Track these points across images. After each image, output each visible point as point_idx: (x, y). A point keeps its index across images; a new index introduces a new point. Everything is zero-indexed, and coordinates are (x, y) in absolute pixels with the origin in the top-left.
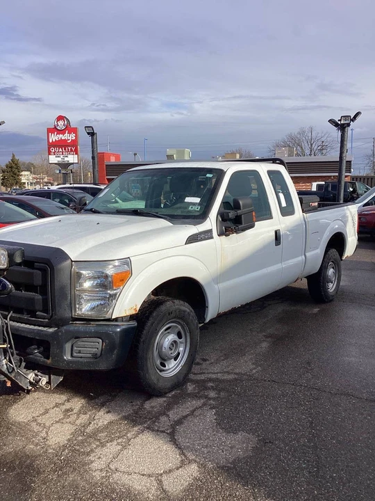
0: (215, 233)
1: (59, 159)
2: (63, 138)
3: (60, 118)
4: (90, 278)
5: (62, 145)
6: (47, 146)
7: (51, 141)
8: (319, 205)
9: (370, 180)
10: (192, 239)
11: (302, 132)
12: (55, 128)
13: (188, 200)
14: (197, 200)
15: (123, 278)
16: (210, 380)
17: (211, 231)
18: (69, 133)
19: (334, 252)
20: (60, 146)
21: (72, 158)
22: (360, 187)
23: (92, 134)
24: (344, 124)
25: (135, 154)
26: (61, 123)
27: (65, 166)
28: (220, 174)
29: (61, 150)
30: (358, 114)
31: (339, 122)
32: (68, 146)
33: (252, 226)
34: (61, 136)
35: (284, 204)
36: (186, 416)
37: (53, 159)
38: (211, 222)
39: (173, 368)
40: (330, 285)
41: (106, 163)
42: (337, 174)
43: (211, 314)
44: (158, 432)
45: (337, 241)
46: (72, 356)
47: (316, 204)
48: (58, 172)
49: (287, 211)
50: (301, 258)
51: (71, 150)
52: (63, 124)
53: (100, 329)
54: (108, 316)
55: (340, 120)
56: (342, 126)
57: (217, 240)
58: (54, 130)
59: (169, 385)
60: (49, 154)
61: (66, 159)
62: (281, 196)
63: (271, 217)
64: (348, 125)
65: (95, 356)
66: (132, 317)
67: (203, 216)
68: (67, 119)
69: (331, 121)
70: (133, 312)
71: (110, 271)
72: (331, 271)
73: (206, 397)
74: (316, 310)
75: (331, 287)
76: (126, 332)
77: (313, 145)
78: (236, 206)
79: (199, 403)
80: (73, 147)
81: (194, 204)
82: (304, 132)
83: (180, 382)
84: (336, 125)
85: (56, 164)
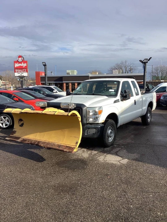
0: (120, 100)
1: (19, 74)
2: (21, 65)
3: (20, 57)
4: (92, 112)
5: (21, 68)
6: (14, 69)
7: (15, 67)
8: (145, 92)
9: (154, 83)
10: (115, 102)
11: (122, 63)
12: (18, 61)
13: (110, 90)
14: (113, 90)
15: (100, 112)
16: (120, 144)
17: (119, 100)
18: (24, 63)
19: (149, 108)
20: (19, 69)
21: (25, 74)
22: (150, 87)
23: (45, 65)
24: (145, 62)
25: (51, 72)
26: (20, 59)
27: (22, 77)
28: (119, 82)
29: (20, 70)
30: (151, 58)
31: (143, 61)
32: (23, 69)
33: (130, 98)
34: (20, 65)
35: (136, 92)
36: (118, 151)
37: (17, 74)
38: (119, 97)
39: (111, 139)
40: (149, 119)
41: (41, 76)
42: (143, 81)
43: (119, 125)
44: (112, 154)
45: (151, 104)
46: (87, 134)
47: (144, 92)
48: (19, 80)
49: (137, 94)
50: (141, 109)
51: (25, 71)
52: (21, 59)
53: (95, 126)
54: (97, 122)
55: (144, 60)
56: (144, 63)
57: (121, 102)
58: (17, 62)
59: (110, 144)
60: (15, 72)
61: (22, 74)
62: (135, 89)
63: (133, 96)
64: (147, 62)
65: (94, 134)
66: (103, 123)
67: (116, 95)
68: (23, 57)
69: (140, 61)
70: (103, 122)
71: (97, 110)
72: (149, 115)
73: (121, 147)
74: (145, 127)
75: (149, 120)
76: (101, 127)
77: (127, 68)
78: (125, 92)
79: (120, 148)
80: (25, 69)
81: (112, 92)
82: (123, 63)
83: (112, 144)
84: (142, 62)
85: (18, 76)
